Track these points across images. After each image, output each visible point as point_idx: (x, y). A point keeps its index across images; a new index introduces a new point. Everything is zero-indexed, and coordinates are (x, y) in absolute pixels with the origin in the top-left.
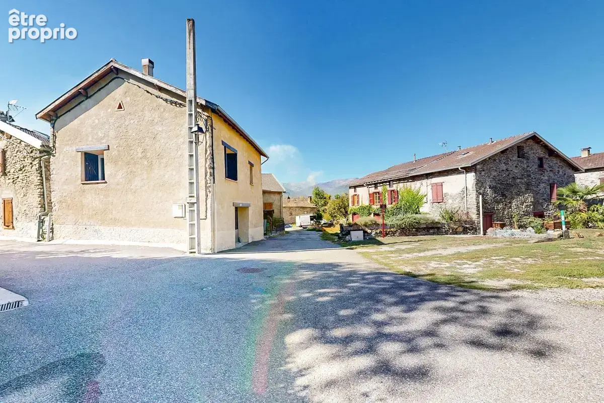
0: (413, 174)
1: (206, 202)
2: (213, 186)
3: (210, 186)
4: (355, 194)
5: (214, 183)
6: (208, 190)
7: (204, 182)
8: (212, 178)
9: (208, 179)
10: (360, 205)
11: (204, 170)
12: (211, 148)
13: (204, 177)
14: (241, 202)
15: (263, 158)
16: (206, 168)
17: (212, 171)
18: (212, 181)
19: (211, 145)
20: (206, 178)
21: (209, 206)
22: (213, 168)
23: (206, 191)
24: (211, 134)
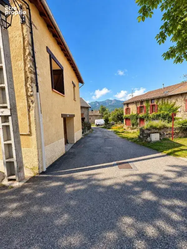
0: (170, 94)
1: (29, 115)
2: (37, 95)
3: (32, 96)
4: (128, 108)
5: (37, 91)
6: (30, 100)
7: (24, 90)
8: (34, 85)
9: (28, 86)
10: (131, 113)
11: (23, 75)
12: (30, 48)
13: (24, 84)
14: (68, 112)
15: (80, 84)
16: (26, 72)
17: (33, 76)
18: (35, 89)
19: (30, 42)
20: (26, 85)
21: (32, 119)
22: (36, 74)
23: (28, 101)
24: (29, 29)
